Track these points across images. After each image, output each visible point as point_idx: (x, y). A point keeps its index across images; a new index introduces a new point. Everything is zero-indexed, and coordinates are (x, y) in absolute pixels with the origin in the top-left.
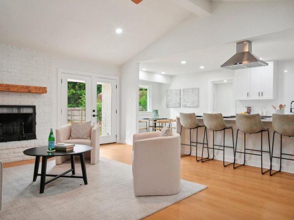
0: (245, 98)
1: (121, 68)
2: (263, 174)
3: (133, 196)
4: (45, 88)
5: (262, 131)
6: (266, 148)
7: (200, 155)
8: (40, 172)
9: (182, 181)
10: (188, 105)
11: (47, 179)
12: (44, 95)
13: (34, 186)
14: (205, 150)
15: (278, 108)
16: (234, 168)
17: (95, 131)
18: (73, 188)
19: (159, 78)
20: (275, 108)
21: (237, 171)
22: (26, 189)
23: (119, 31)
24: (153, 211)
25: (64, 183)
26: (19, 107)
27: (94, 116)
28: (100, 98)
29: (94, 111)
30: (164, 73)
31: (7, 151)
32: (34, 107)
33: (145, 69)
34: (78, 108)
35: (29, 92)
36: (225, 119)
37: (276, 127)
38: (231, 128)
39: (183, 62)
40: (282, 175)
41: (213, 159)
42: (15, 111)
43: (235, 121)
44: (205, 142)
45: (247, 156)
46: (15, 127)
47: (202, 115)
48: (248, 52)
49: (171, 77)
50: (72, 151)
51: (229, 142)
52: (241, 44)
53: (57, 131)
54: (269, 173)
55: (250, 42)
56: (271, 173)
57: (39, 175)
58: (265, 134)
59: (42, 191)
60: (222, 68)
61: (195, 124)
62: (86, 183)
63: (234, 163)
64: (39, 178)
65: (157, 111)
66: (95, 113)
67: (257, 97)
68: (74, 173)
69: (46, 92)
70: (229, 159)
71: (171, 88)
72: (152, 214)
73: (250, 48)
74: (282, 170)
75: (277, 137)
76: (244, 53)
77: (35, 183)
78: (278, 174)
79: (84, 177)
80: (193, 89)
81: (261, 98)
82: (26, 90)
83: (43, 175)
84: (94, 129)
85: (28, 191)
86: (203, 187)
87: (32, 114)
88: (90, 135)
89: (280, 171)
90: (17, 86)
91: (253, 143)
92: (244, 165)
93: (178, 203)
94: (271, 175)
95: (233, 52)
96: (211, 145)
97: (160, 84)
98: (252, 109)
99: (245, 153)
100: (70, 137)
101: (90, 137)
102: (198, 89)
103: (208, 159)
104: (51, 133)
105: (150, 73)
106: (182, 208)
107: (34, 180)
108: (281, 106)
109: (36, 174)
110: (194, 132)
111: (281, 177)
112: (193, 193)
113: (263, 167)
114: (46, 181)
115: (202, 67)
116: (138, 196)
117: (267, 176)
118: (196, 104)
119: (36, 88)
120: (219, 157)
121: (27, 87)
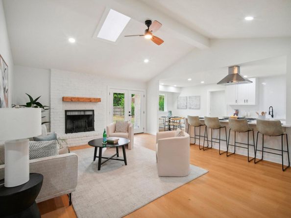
0: (234, 103)
1: (147, 84)
2: (249, 161)
3: (157, 176)
4: (100, 99)
5: (248, 131)
6: (251, 142)
7: (202, 144)
8: (98, 155)
9: (191, 166)
10: (192, 107)
11: (103, 160)
12: (99, 103)
13: (94, 164)
14: (206, 142)
15: (260, 114)
16: (227, 156)
17: (131, 128)
18: (118, 167)
19: (172, 89)
20: (258, 114)
21: (230, 158)
22: (90, 166)
23: (146, 61)
24: (172, 189)
25: (112, 164)
26: (84, 111)
27: (130, 115)
28: (133, 101)
29: (130, 112)
30: (176, 86)
31: (78, 139)
32: (93, 111)
33: (163, 84)
34: (118, 107)
35: (91, 101)
36: (220, 121)
37: (260, 128)
38: (225, 127)
39: (190, 79)
40: (263, 163)
41: (211, 148)
42: (82, 113)
43: (228, 123)
44: (206, 136)
45: (237, 148)
46: (82, 123)
47: (204, 117)
48: (237, 74)
49: (181, 88)
50: (117, 143)
51: (223, 137)
52: (231, 68)
53: (107, 127)
54: (254, 161)
55: (238, 67)
56: (255, 161)
57: (97, 157)
58: (251, 133)
59: (99, 169)
60: (218, 85)
61: (199, 124)
62: (126, 164)
63: (227, 152)
64: (97, 159)
65: (171, 112)
66: (130, 114)
67: (243, 103)
68: (118, 156)
69: (100, 101)
70: (224, 148)
71: (180, 96)
72: (171, 191)
73: (239, 71)
74: (263, 159)
75: (260, 136)
76: (233, 75)
77: (95, 161)
78: (260, 162)
79: (125, 160)
80: (196, 96)
81: (246, 104)
82: (89, 100)
83: (100, 157)
84: (130, 126)
85: (91, 168)
86: (205, 171)
87: (92, 115)
88: (128, 130)
89: (262, 160)
90: (83, 98)
91: (241, 138)
92: (234, 153)
93: (188, 183)
94: (255, 163)
95: (226, 73)
96: (210, 139)
97: (173, 93)
98: (239, 111)
99: (235, 146)
100: (115, 131)
101: (128, 131)
102: (200, 97)
103: (208, 148)
104: (105, 132)
105: (166, 86)
106: (191, 187)
107: (94, 160)
108: (263, 113)
109: (95, 157)
110: (198, 129)
111: (263, 164)
112: (199, 176)
113: (249, 156)
114: (102, 162)
115: (203, 82)
116: (161, 176)
117: (252, 164)
118: (198, 107)
119: (94, 99)
120: (216, 146)
121: (90, 99)
